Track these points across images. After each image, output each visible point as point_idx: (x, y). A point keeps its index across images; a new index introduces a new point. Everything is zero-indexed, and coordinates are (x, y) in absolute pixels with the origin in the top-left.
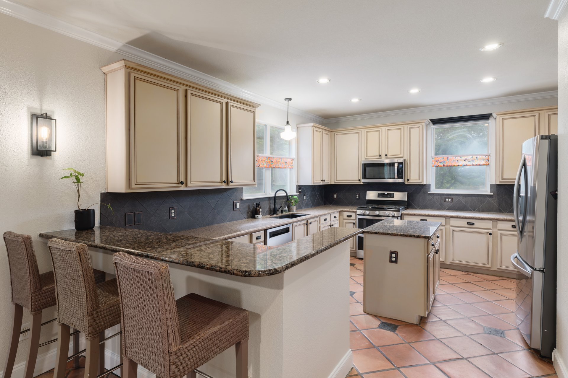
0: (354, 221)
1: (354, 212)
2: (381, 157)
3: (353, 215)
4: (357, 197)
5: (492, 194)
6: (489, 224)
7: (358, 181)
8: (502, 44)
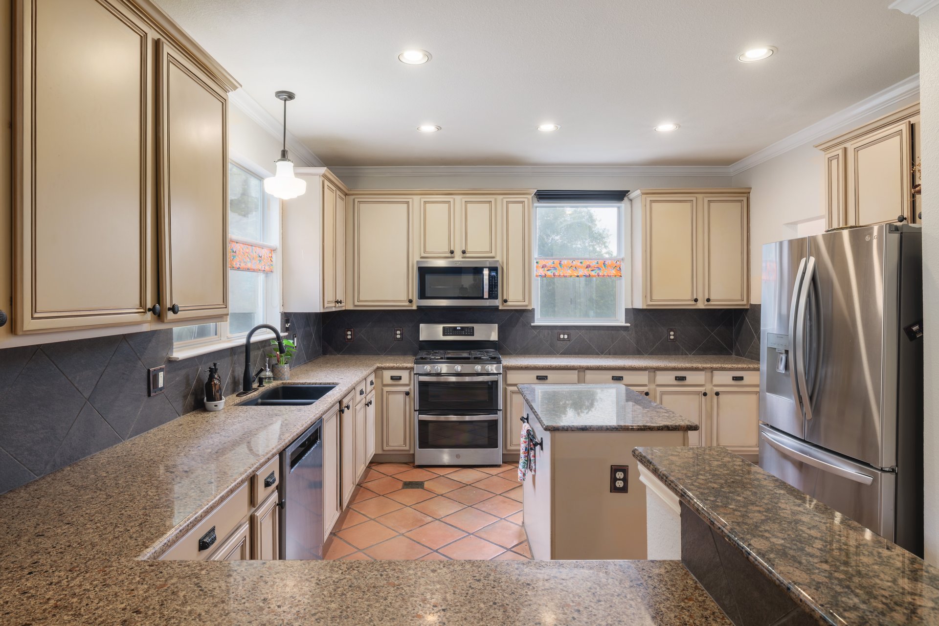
0: (406, 389)
1: (406, 368)
2: (452, 255)
3: (405, 375)
4: (398, 336)
5: (628, 325)
6: (642, 378)
7: (407, 304)
8: (774, 50)
